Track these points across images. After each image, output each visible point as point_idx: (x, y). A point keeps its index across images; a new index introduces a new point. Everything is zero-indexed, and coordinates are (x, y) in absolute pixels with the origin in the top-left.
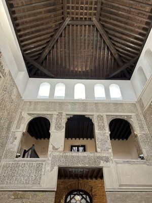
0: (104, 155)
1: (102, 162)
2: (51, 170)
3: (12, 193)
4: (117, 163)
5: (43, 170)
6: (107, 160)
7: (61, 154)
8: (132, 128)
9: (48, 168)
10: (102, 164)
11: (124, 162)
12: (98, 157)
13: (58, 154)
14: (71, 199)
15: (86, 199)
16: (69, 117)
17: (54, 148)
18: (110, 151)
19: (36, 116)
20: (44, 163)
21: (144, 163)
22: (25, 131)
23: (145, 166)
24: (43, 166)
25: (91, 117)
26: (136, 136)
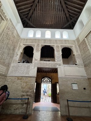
0: (59, 63)
1: (57, 66)
2: (34, 69)
3: (17, 77)
4: (64, 66)
5: (30, 68)
6: (60, 65)
7: (39, 62)
8: (72, 52)
9: (33, 68)
10: (57, 67)
11: (68, 66)
12: (55, 64)
13: (37, 62)
14: (44, 80)
15: (49, 80)
16: (42, 46)
17: (35, 59)
18: (62, 61)
19: (27, 45)
20: (31, 65)
21: (77, 67)
22: (22, 52)
23: (77, 68)
24: (30, 67)
25: (53, 46)
26: (74, 55)
